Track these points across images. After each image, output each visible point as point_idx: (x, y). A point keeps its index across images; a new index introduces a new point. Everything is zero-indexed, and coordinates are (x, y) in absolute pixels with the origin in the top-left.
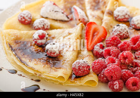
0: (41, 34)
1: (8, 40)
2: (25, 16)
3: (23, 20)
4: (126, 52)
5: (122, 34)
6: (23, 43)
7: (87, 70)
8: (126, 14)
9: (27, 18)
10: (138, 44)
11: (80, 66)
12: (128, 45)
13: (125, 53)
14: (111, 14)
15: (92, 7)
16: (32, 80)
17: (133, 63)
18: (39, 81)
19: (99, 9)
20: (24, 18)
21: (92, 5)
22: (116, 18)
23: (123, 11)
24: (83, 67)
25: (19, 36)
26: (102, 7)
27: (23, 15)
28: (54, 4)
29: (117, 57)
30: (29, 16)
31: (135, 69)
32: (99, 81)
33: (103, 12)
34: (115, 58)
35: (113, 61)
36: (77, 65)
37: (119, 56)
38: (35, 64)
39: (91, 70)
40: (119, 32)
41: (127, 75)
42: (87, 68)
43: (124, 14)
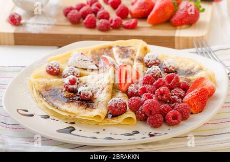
0: (71, 79)
1: (38, 88)
2: (53, 66)
3: (51, 69)
4: (163, 87)
5: (155, 75)
6: (54, 90)
7: (124, 108)
8: (157, 59)
9: (55, 68)
10: (173, 82)
11: (116, 104)
12: (164, 83)
13: (162, 89)
14: (141, 60)
15: (121, 56)
16: (67, 123)
17: (170, 100)
18: (73, 123)
19: (128, 57)
20: (52, 68)
21: (121, 54)
22: (146, 64)
23: (154, 56)
24: (120, 104)
25: (48, 84)
26: (131, 55)
27: (51, 65)
28: (82, 54)
29: (154, 94)
30: (58, 65)
31: (173, 105)
32: (137, 118)
33: (132, 60)
34: (152, 94)
35: (150, 97)
36: (113, 103)
37: (156, 92)
38: (68, 107)
39: (128, 108)
40: (152, 74)
41: (166, 109)
42: (124, 105)
43: (154, 58)
